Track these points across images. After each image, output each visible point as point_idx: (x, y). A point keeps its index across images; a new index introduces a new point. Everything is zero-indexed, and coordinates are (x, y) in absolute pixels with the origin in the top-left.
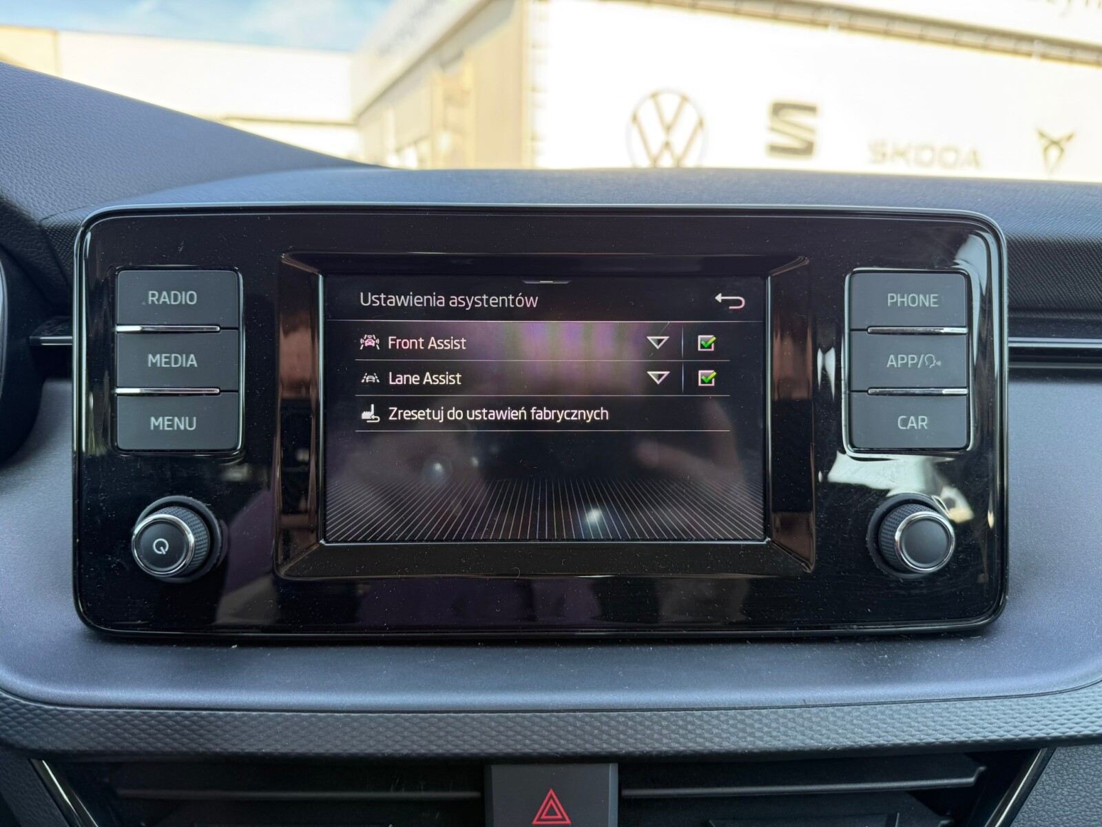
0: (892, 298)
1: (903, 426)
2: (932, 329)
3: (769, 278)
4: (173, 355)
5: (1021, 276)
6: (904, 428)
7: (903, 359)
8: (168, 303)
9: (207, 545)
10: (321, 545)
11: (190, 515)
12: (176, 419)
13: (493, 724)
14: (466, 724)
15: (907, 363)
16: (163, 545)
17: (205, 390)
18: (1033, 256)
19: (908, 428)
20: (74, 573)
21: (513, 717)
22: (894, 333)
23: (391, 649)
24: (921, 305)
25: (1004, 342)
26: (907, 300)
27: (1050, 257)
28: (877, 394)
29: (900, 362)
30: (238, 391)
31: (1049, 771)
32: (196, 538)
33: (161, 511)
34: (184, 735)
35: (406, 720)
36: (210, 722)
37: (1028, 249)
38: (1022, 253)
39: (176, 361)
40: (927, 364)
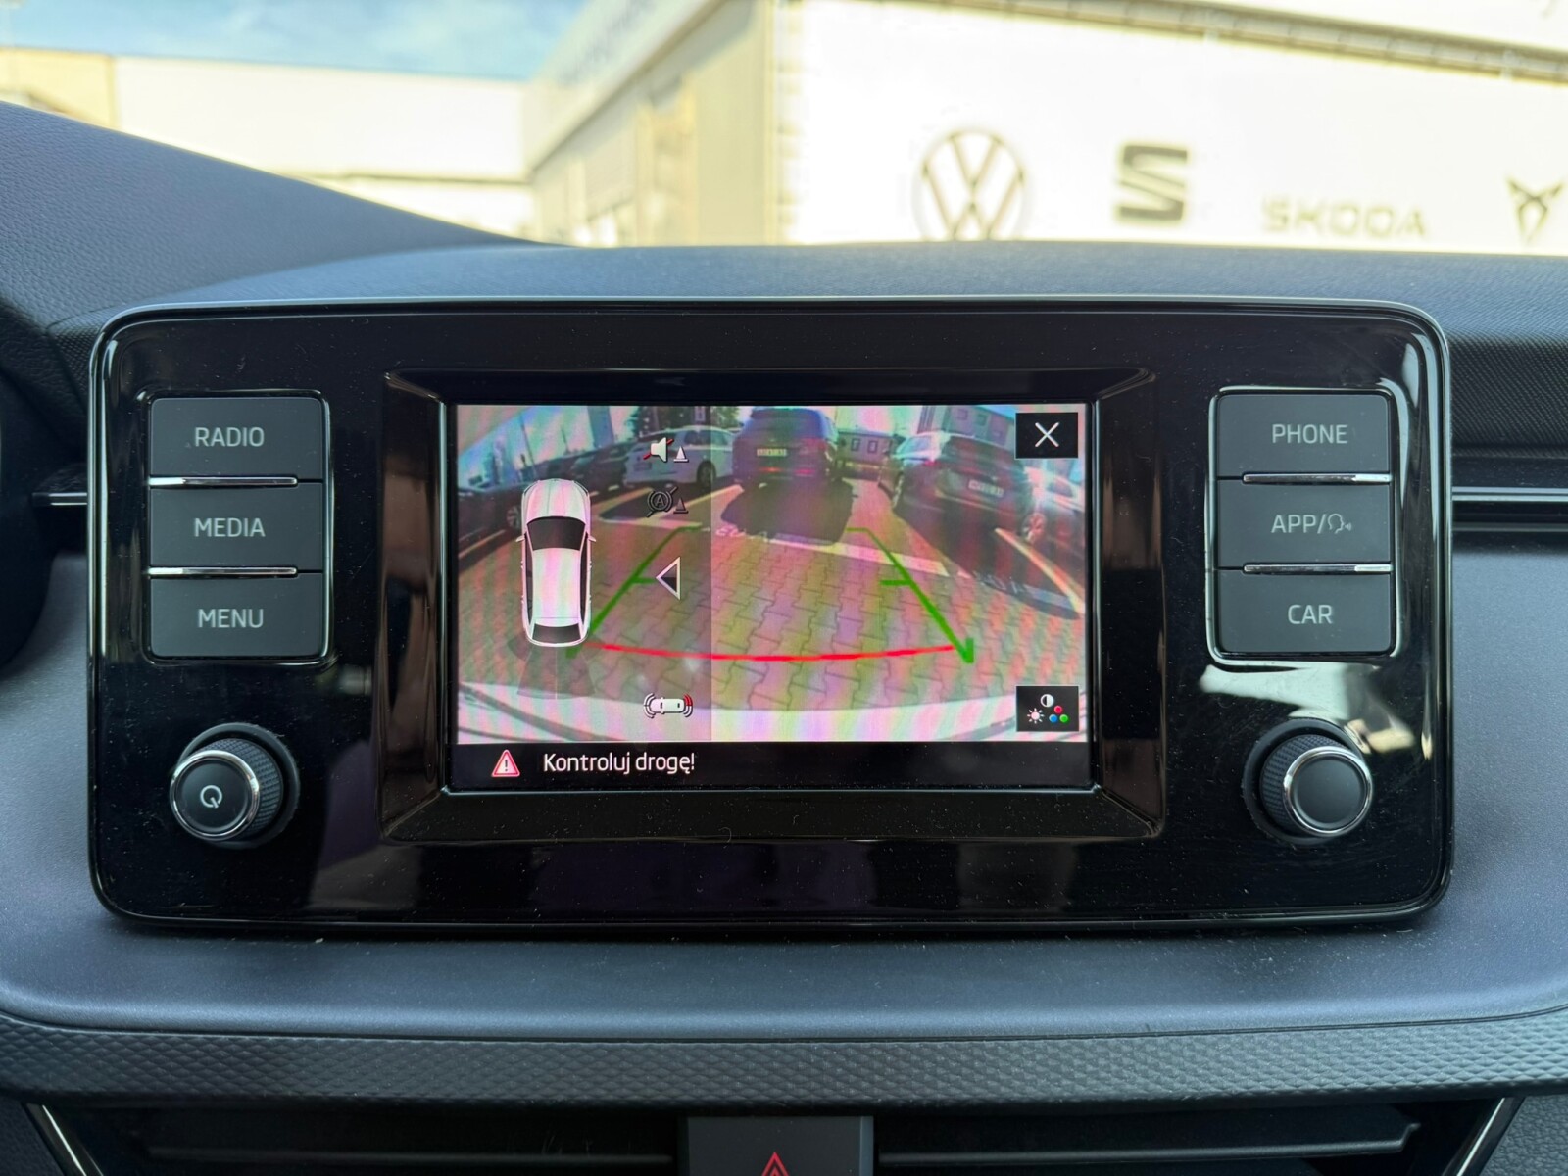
0: (1279, 431)
1: (1295, 619)
2: (1338, 476)
3: (1097, 403)
4: (230, 520)
5: (1474, 396)
6: (1298, 623)
7: (1295, 521)
8: (223, 444)
9: (278, 794)
10: (444, 794)
11: (254, 750)
12: (235, 612)
13: (688, 1059)
14: (648, 1058)
15: (1302, 526)
16: (215, 794)
17: (275, 571)
18: (1491, 367)
19: (1303, 622)
20: (90, 834)
21: (718, 1049)
22: (1282, 483)
23: (545, 947)
24: (1322, 441)
25: (1445, 494)
26: (1301, 433)
27: (1516, 369)
28: (1257, 573)
29: (1291, 525)
30: (323, 571)
31: (1514, 1131)
32: (261, 784)
33: (213, 745)
34: (241, 1071)
35: (562, 1051)
36: (280, 1053)
37: (1484, 356)
38: (1474, 363)
39: (235, 529)
40: (1331, 528)
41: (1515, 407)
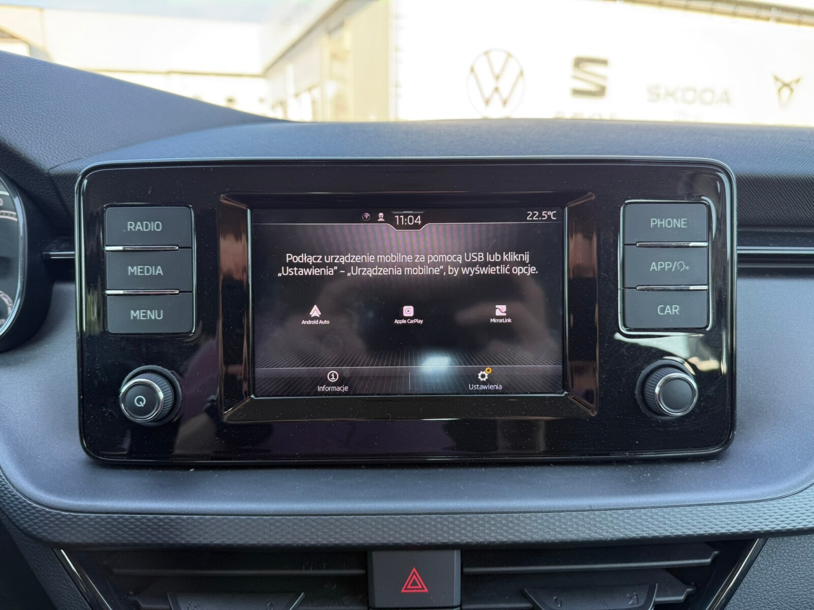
0: (654, 221)
1: (661, 312)
2: (682, 244)
3: (566, 208)
4: (146, 267)
5: (748, 202)
6: (663, 314)
7: (661, 265)
8: (142, 230)
9: (172, 400)
10: (252, 398)
11: (160, 379)
12: (149, 312)
13: (373, 523)
14: (354, 523)
15: (664, 268)
16: (141, 400)
17: (169, 292)
18: (757, 188)
19: (665, 314)
20: (79, 420)
21: (387, 518)
22: (655, 247)
23: (302, 471)
24: (674, 226)
25: (734, 249)
26: (664, 223)
27: (769, 189)
28: (643, 290)
29: (659, 267)
30: (192, 292)
31: (763, 554)
32: (164, 395)
33: (139, 376)
34: (159, 532)
35: (313, 521)
36: (178, 523)
37: (754, 183)
38: (749, 186)
39: (148, 271)
40: (678, 268)
41: (769, 207)
